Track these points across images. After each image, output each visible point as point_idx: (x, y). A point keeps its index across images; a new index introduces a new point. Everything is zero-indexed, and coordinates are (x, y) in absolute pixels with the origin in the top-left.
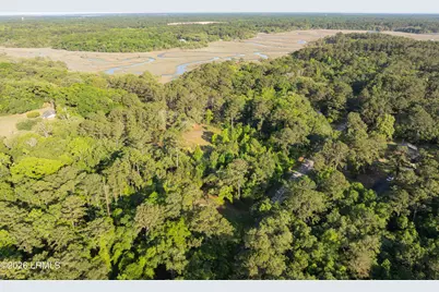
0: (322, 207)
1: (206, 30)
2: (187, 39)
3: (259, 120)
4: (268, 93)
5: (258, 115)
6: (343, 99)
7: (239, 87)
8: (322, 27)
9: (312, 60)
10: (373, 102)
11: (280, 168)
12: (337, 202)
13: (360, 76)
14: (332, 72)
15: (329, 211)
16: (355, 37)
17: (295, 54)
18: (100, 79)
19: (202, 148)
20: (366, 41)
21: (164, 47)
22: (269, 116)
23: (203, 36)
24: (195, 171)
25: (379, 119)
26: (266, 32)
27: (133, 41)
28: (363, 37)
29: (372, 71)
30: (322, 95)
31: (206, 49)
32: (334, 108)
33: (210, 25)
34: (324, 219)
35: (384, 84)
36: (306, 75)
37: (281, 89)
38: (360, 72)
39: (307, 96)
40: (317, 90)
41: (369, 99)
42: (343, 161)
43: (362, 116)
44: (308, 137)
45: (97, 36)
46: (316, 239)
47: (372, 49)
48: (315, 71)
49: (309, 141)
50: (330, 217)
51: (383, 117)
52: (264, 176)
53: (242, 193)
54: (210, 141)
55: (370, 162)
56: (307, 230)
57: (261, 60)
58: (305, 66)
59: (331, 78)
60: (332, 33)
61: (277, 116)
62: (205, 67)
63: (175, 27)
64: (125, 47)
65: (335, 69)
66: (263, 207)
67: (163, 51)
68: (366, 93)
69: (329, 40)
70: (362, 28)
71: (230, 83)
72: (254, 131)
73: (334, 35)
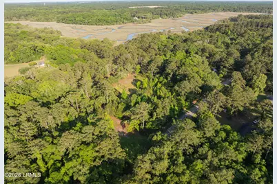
0: (196, 142)
1: (152, 11)
2: (139, 18)
3: (170, 74)
4: (181, 55)
5: (168, 70)
6: (231, 61)
7: (162, 50)
8: (229, 10)
9: (218, 33)
10: (252, 64)
11: (176, 108)
12: (208, 139)
13: (248, 45)
14: (229, 42)
15: (201, 145)
16: (251, 17)
17: (207, 28)
18: (78, 42)
19: (130, 90)
20: (258, 20)
21: (123, 22)
22: (176, 71)
23: (149, 15)
24: (118, 107)
25: (255, 77)
26: (192, 13)
27: (104, 18)
28: (257, 17)
29: (258, 42)
30: (217, 57)
31: (149, 24)
32: (225, 67)
33: (155, 8)
34: (196, 151)
35: (264, 52)
36: (210, 43)
37: (190, 53)
38: (249, 42)
39: (207, 57)
40: (214, 54)
41: (250, 62)
42: (221, 107)
43: (243, 74)
44: (200, 88)
45: (83, 15)
46: (185, 167)
47: (262, 26)
48: (217, 40)
49: (201, 91)
50: (200, 150)
51: (258, 76)
52: (162, 114)
53: (145, 125)
54: (136, 85)
55: (241, 109)
56: (181, 159)
57: (183, 32)
58: (211, 36)
59: (228, 46)
60: (235, 15)
61: (181, 72)
62: (143, 36)
63: (133, 9)
64: (99, 22)
65: (231, 39)
66: (155, 138)
67: (122, 25)
68: (249, 57)
69: (232, 20)
70: (258, 11)
71: (156, 47)
72: (165, 80)
73: (237, 16)
